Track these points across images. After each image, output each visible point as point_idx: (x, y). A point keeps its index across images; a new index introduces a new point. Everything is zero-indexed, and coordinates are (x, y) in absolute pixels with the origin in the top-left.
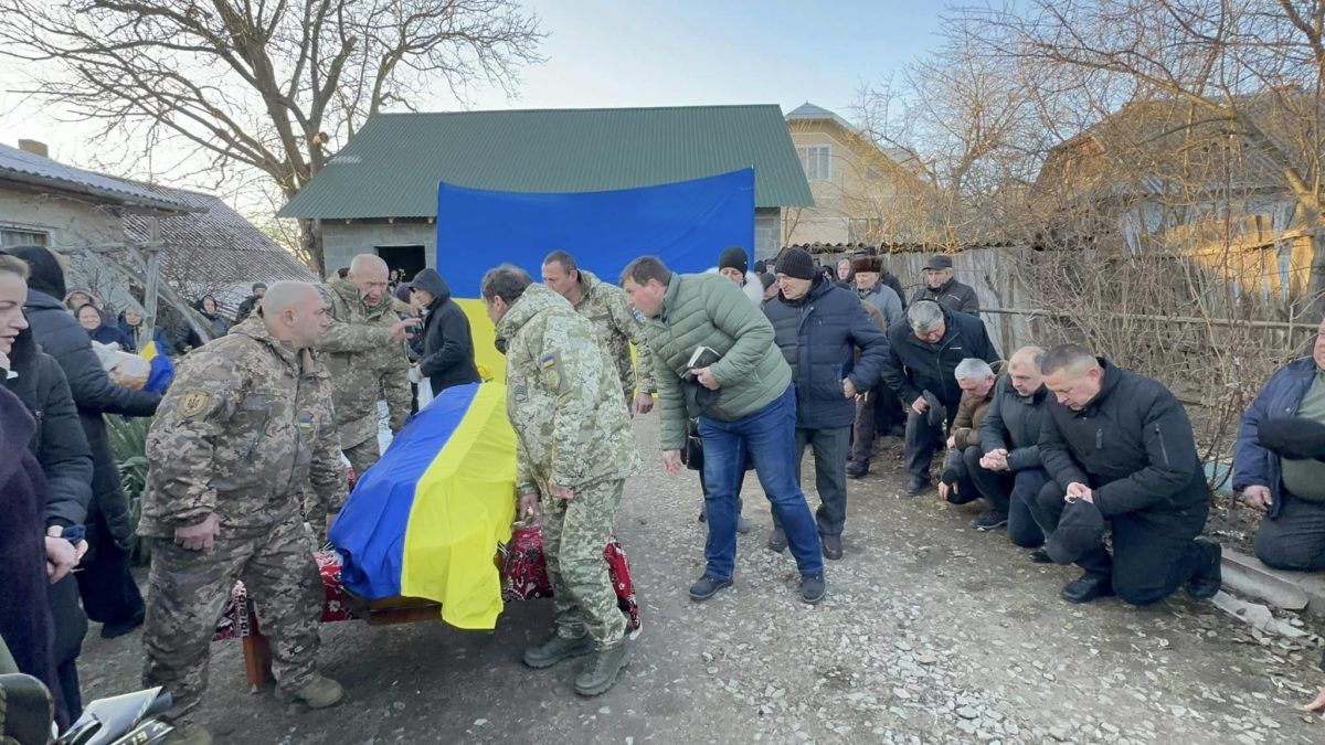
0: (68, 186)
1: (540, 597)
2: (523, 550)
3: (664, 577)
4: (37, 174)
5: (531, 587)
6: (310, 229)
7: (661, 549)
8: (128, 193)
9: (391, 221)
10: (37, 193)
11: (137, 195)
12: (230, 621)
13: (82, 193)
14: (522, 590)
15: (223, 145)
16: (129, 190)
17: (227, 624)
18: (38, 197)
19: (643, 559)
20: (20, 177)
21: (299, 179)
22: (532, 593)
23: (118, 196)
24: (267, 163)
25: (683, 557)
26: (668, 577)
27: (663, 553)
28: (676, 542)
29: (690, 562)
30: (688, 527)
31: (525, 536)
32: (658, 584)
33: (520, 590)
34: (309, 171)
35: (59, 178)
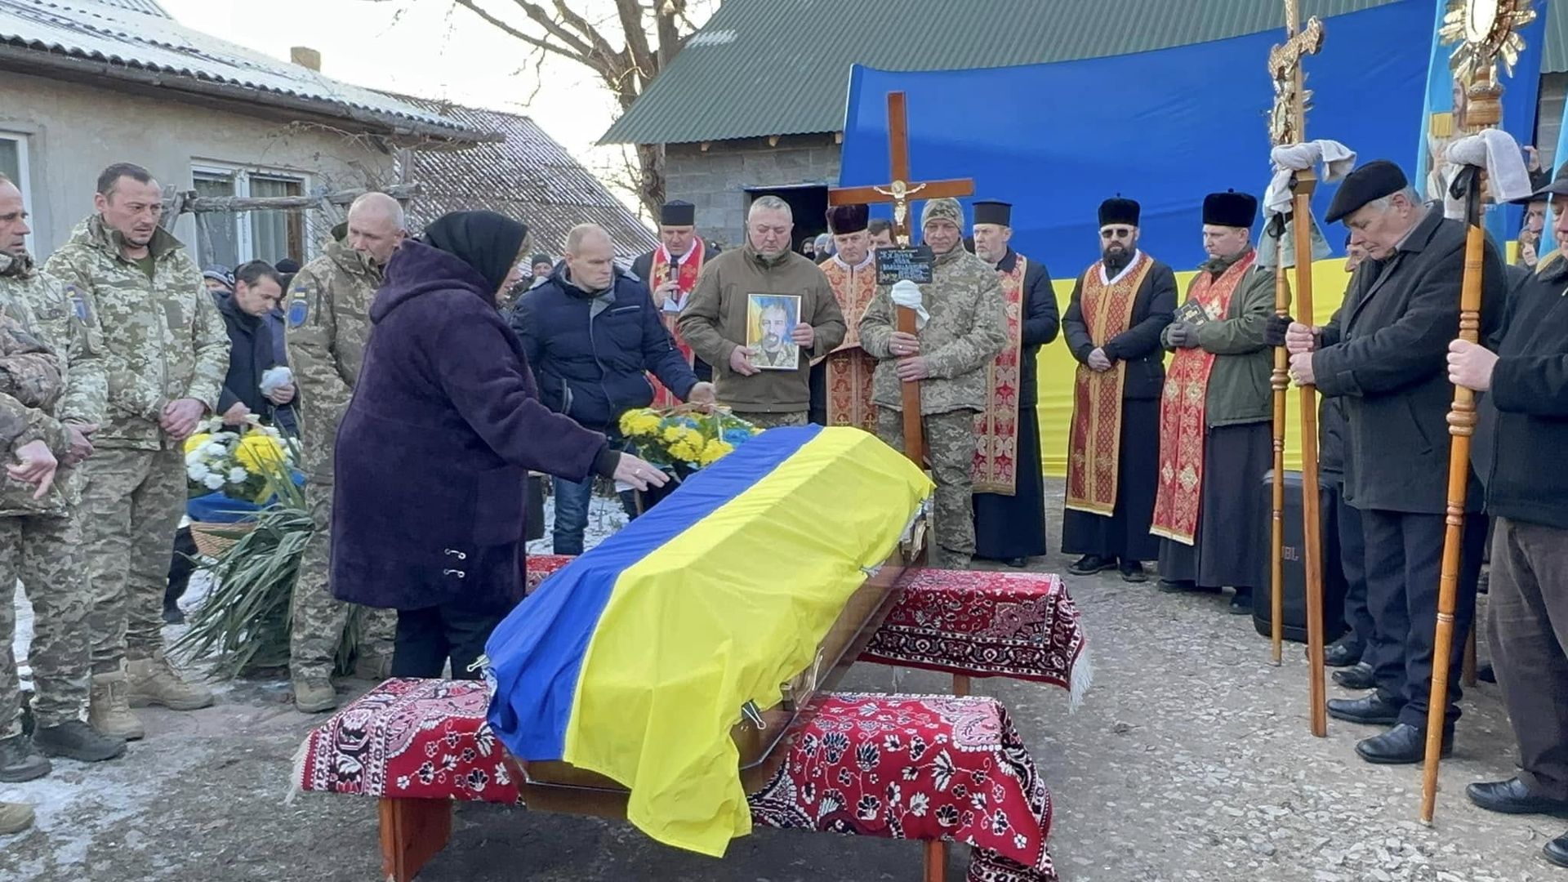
0: (328, 108)
1: (844, 830)
2: (818, 734)
3: (1131, 851)
4: (291, 93)
5: (828, 806)
6: (653, 164)
7: (1147, 797)
8: (400, 115)
9: (772, 143)
10: (288, 120)
11: (411, 118)
12: (359, 766)
13: (343, 118)
14: (813, 809)
15: (537, 30)
16: (401, 111)
17: (354, 770)
18: (287, 127)
19: (1099, 809)
20: (272, 98)
21: (641, 78)
22: (829, 820)
23: (387, 119)
24: (597, 55)
25: (1187, 821)
26: (1139, 854)
27: (1147, 805)
28: (1185, 788)
29: (1201, 834)
30: (1223, 764)
31: (834, 710)
32: (1115, 861)
33: (808, 808)
34: (655, 64)
35: (317, 98)
